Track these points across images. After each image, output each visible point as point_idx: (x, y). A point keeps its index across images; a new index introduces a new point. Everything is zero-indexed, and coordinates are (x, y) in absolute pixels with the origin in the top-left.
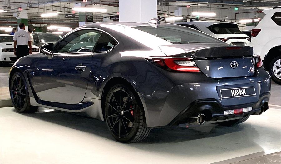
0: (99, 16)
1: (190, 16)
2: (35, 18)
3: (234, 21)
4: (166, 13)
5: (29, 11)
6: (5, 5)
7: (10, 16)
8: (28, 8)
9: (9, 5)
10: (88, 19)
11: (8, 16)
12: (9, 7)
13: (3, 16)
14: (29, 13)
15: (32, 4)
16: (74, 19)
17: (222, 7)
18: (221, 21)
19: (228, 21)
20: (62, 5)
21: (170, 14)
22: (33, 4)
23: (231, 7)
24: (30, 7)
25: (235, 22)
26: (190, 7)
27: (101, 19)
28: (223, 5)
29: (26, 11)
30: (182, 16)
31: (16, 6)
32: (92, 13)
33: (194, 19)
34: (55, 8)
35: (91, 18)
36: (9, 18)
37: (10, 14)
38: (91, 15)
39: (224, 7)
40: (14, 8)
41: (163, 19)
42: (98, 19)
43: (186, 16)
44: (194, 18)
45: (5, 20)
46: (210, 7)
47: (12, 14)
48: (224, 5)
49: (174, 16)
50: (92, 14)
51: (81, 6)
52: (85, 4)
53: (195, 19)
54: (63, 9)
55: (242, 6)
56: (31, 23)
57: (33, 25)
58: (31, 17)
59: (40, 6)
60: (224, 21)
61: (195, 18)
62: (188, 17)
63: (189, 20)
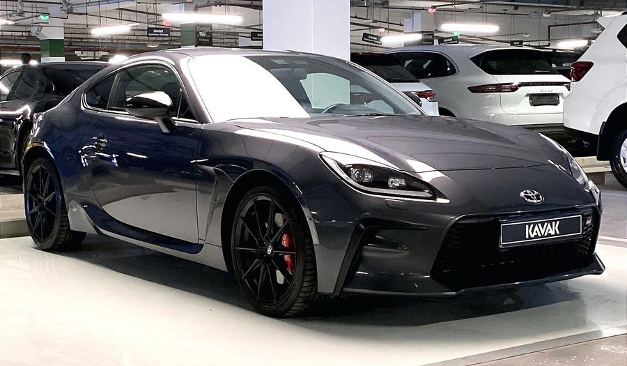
0: (228, 34)
1: (439, 32)
2: (82, 39)
3: (547, 43)
4: (383, 25)
5: (66, 21)
6: (11, 8)
7: (24, 34)
8: (64, 14)
9: (20, 7)
10: (202, 40)
11: (20, 34)
12: (21, 14)
13: (10, 33)
14: (68, 26)
15: (72, 5)
16: (172, 40)
17: (516, 12)
18: (512, 43)
19: (532, 44)
20: (142, 7)
21: (391, 26)
22: (75, 5)
23: (536, 9)
24: (70, 12)
25: (549, 45)
26: (435, 10)
27: (233, 41)
28: (516, 7)
29: (60, 22)
30: (422, 32)
31: (34, 10)
32: (210, 26)
33: (448, 38)
34: (125, 15)
35: (207, 38)
36: (21, 38)
37: (24, 29)
38: (208, 30)
39: (520, 11)
40: (30, 15)
41: (376, 38)
42: (226, 40)
43: (431, 34)
44: (450, 36)
45: (14, 42)
46: (484, 10)
47: (28, 29)
48: (518, 6)
49: (402, 31)
50: (211, 29)
51: (186, 9)
52: (194, 5)
53: (451, 40)
54: (143, 18)
55: (561, 8)
56: (74, 50)
57: (78, 53)
58: (73, 36)
59: (90, 9)
60: (521, 43)
61: (450, 38)
62: (435, 35)
63: (436, 42)
